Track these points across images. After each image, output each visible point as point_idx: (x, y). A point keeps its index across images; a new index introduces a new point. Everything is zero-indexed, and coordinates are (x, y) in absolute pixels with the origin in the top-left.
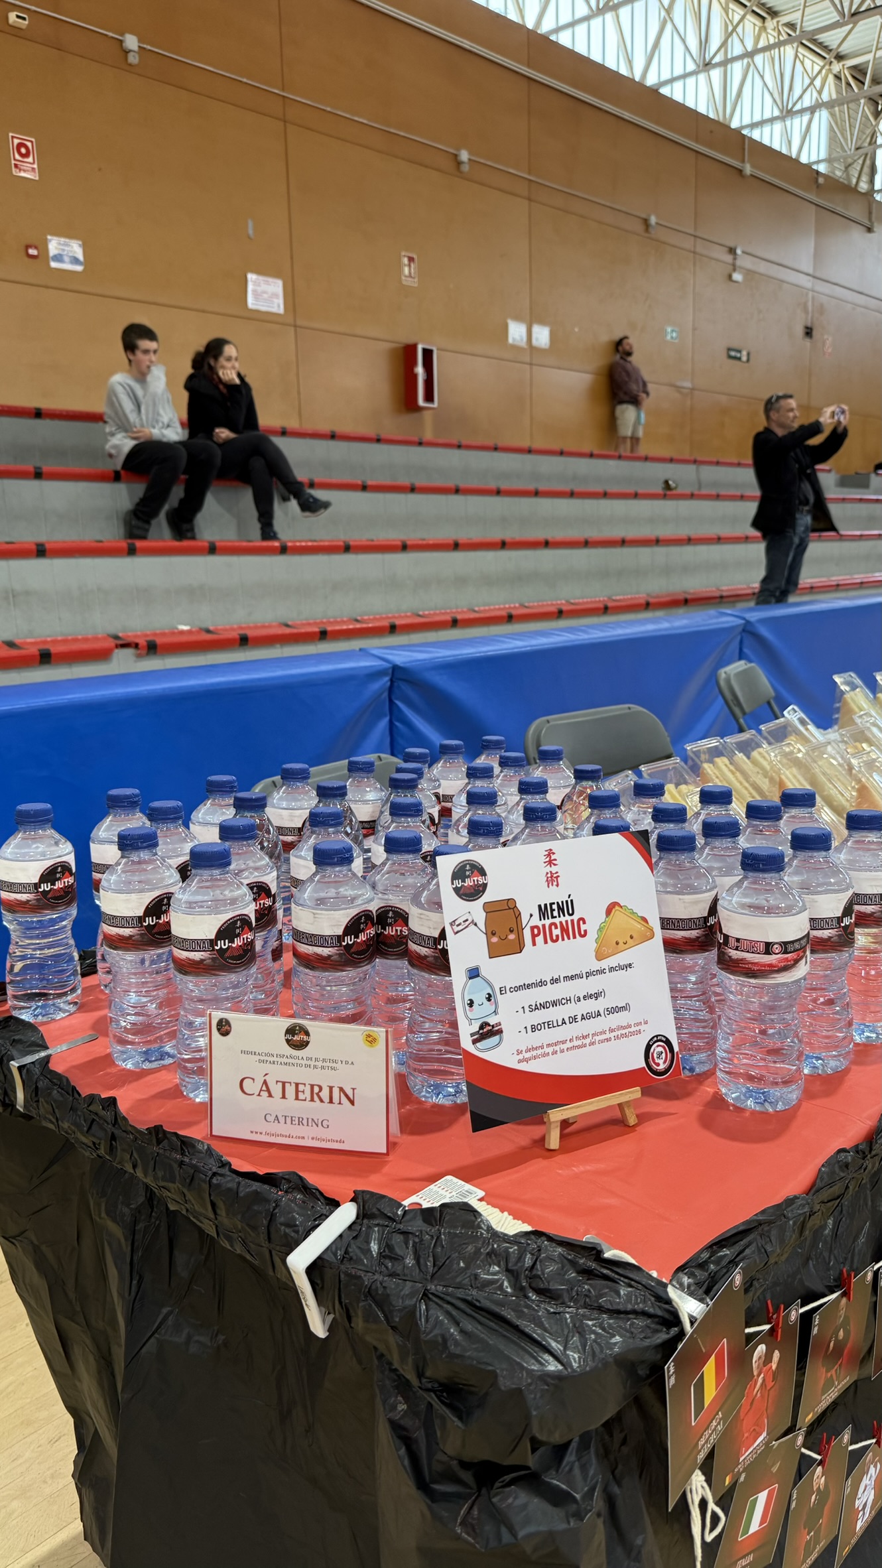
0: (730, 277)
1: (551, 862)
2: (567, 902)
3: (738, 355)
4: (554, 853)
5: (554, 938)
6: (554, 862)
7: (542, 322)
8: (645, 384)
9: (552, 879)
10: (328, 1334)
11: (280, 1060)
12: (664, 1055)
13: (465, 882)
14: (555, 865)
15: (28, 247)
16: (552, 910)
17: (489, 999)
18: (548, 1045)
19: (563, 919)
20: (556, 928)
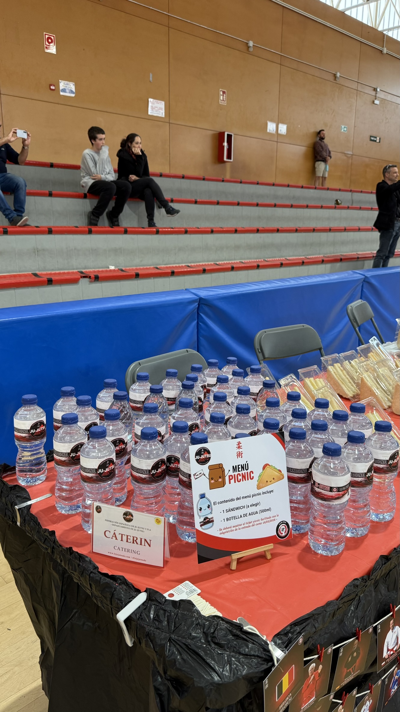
0: (373, 102)
1: (239, 447)
2: (245, 464)
3: (375, 139)
4: (241, 443)
5: (239, 480)
6: (241, 447)
7: (283, 123)
8: (330, 152)
9: (239, 455)
10: (133, 645)
11: (121, 525)
12: (285, 529)
13: (201, 457)
14: (241, 448)
15: (50, 85)
16: (239, 468)
17: (209, 507)
18: (234, 527)
19: (243, 472)
20: (240, 476)
